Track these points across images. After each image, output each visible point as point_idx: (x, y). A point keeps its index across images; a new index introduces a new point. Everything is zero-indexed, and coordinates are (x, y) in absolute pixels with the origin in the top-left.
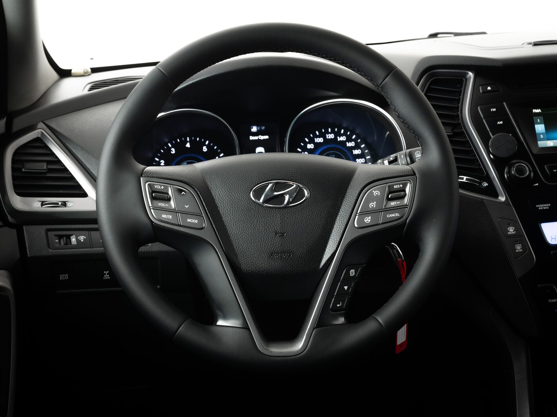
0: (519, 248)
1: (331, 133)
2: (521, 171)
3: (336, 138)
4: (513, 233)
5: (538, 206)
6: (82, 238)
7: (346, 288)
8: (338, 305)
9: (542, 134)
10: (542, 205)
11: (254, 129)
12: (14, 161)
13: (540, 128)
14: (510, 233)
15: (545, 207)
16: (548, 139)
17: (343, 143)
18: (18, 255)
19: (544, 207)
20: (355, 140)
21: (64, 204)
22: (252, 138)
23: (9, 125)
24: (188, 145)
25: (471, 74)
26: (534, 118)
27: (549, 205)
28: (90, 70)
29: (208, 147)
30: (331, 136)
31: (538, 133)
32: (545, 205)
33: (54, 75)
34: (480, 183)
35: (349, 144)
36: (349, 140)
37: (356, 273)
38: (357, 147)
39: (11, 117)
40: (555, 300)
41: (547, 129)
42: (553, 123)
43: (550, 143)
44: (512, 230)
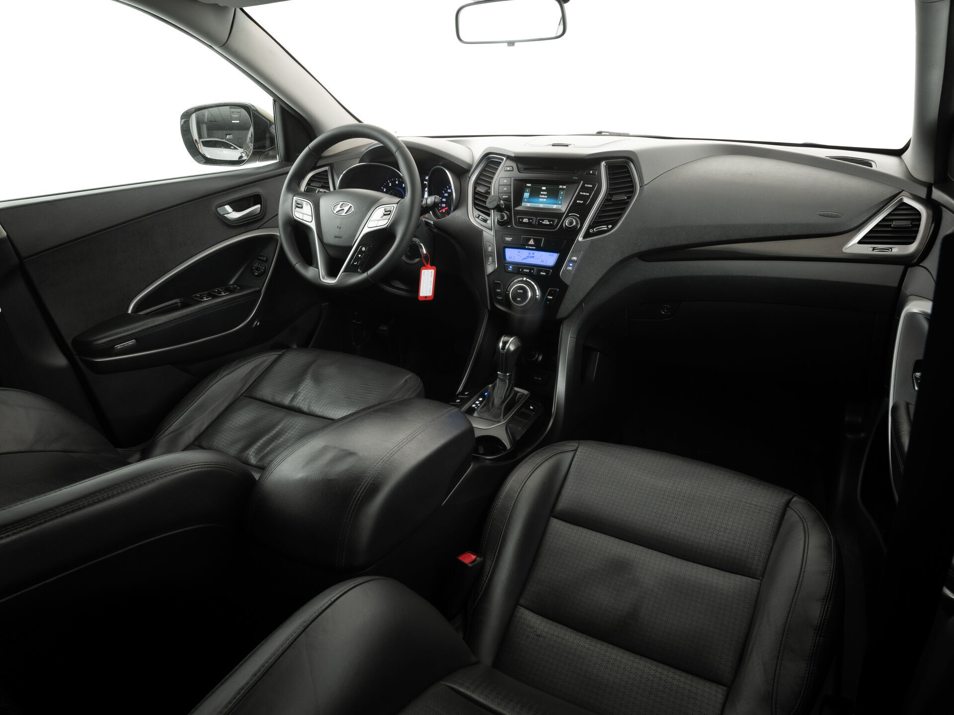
5: (506, 238)
7: (360, 256)
8: (355, 264)
9: (526, 198)
11: (427, 178)
13: (526, 195)
16: (528, 202)
19: (510, 239)
24: (397, 182)
26: (526, 189)
37: (365, 249)
40: (499, 291)
41: (530, 196)
42: (535, 193)
43: (528, 205)
44: (490, 249)
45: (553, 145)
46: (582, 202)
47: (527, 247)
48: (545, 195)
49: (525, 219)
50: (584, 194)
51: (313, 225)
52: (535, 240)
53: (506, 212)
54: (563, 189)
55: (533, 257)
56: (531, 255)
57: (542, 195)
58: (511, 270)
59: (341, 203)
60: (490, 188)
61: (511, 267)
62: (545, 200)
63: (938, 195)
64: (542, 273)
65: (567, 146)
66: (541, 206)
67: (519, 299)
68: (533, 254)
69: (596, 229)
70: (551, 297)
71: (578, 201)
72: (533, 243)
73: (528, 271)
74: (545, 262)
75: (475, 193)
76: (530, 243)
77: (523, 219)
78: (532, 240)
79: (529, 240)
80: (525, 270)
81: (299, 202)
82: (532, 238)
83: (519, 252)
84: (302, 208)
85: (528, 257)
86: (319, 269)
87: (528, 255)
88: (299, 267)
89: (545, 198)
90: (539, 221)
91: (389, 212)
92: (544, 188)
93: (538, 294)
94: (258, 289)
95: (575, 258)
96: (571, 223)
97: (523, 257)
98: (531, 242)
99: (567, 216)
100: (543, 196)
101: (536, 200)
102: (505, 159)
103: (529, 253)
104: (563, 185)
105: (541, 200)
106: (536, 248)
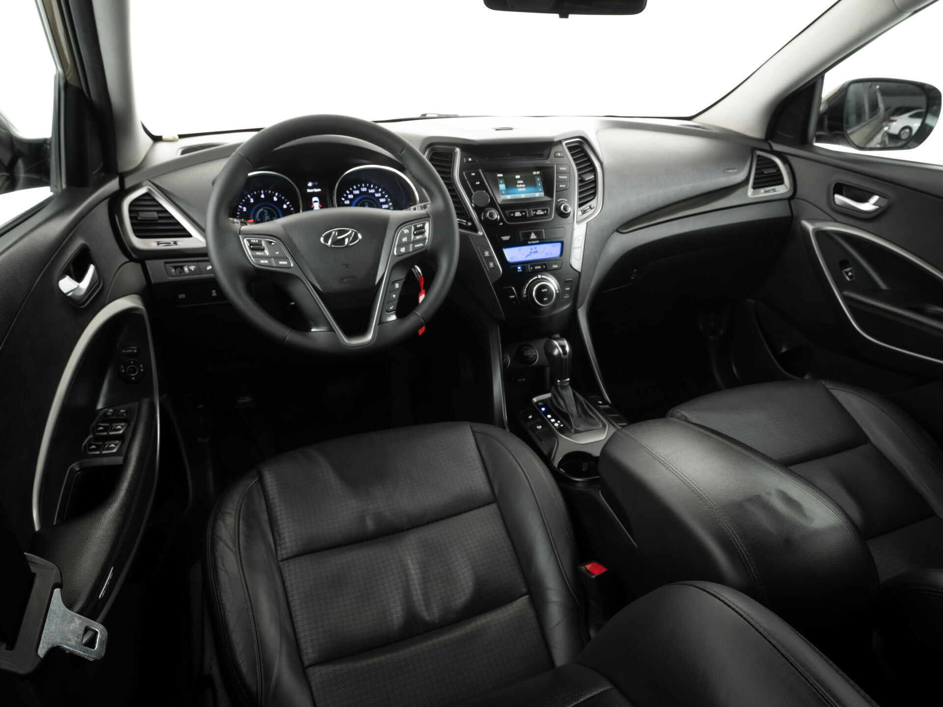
0: (491, 265)
1: (364, 187)
2: (491, 215)
3: (367, 191)
4: (488, 255)
5: (503, 238)
6: (192, 268)
9: (504, 191)
11: (310, 184)
12: (131, 211)
13: (502, 187)
14: (486, 255)
16: (508, 194)
17: (373, 194)
18: (145, 283)
19: (506, 238)
20: (381, 192)
21: (175, 243)
22: (309, 191)
23: (122, 183)
24: (263, 196)
25: (458, 150)
26: (499, 180)
27: (509, 237)
28: (177, 137)
29: (278, 197)
30: (364, 189)
31: (501, 190)
33: (150, 141)
34: (466, 223)
35: (377, 195)
36: (377, 191)
37: (399, 285)
38: (383, 197)
39: (122, 177)
40: (513, 297)
41: (507, 187)
42: (511, 184)
43: (509, 197)
44: (487, 253)
45: (497, 129)
46: (564, 186)
47: (529, 243)
48: (522, 184)
49: (517, 213)
50: (563, 177)
51: (297, 271)
52: (536, 233)
54: (537, 175)
55: (536, 252)
56: (534, 250)
57: (519, 184)
58: (521, 270)
61: (519, 268)
62: (524, 189)
63: (777, 147)
64: (554, 266)
66: (523, 196)
67: (545, 299)
68: (536, 248)
70: (569, 289)
71: (560, 186)
73: (539, 267)
74: (550, 254)
77: (514, 213)
78: (533, 234)
79: (530, 234)
80: (535, 267)
81: (254, 241)
82: (532, 232)
83: (521, 250)
85: (531, 253)
87: (530, 251)
89: (523, 187)
90: (532, 213)
91: (422, 230)
92: (518, 177)
93: (557, 289)
97: (526, 255)
98: (533, 236)
99: (557, 202)
100: (521, 186)
101: (513, 190)
102: (458, 148)
103: (532, 249)
104: (536, 171)
105: (520, 190)
106: (538, 242)
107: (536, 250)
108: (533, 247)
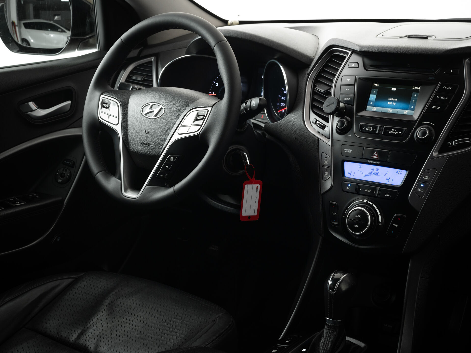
0: (326, 174)
4: (326, 164)
5: (346, 150)
7: (167, 167)
8: (161, 176)
10: (348, 150)
13: (373, 97)
14: (325, 164)
15: (349, 151)
16: (374, 106)
23: (140, 52)
26: (372, 89)
27: (352, 150)
28: (238, 22)
31: (370, 100)
32: (349, 150)
34: (325, 128)
37: (174, 159)
39: (144, 48)
40: (335, 214)
41: (377, 98)
42: (383, 95)
43: (375, 109)
44: (326, 162)
45: (410, 37)
46: (439, 108)
47: (370, 162)
48: (394, 97)
49: (368, 127)
50: (442, 98)
51: (119, 129)
52: (379, 153)
53: (347, 118)
54: (417, 91)
55: (377, 174)
56: (375, 171)
58: (350, 188)
59: (151, 104)
60: (331, 87)
61: (349, 185)
62: (394, 104)
64: (386, 195)
65: (426, 38)
66: (390, 111)
67: (356, 226)
68: (377, 170)
69: (455, 142)
70: (397, 226)
71: (434, 107)
72: (376, 157)
73: (370, 191)
74: (390, 180)
75: (314, 93)
76: (373, 156)
77: (366, 126)
78: (375, 154)
79: (373, 152)
80: (366, 190)
81: (106, 101)
82: (376, 151)
83: (360, 167)
84: (108, 108)
85: (371, 173)
86: (121, 180)
87: (371, 171)
88: (100, 177)
89: (395, 101)
90: (385, 131)
91: (202, 117)
92: (394, 89)
93: (380, 220)
94: (60, 198)
95: (427, 178)
96: (424, 133)
97: (364, 174)
99: (420, 125)
100: (392, 99)
101: (383, 103)
102: (350, 53)
103: (373, 169)
104: (417, 86)
105: (390, 103)
106: (378, 163)
107: (377, 172)
108: (375, 167)
